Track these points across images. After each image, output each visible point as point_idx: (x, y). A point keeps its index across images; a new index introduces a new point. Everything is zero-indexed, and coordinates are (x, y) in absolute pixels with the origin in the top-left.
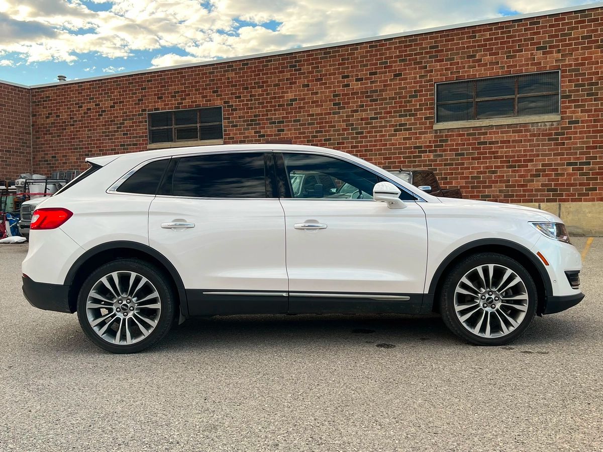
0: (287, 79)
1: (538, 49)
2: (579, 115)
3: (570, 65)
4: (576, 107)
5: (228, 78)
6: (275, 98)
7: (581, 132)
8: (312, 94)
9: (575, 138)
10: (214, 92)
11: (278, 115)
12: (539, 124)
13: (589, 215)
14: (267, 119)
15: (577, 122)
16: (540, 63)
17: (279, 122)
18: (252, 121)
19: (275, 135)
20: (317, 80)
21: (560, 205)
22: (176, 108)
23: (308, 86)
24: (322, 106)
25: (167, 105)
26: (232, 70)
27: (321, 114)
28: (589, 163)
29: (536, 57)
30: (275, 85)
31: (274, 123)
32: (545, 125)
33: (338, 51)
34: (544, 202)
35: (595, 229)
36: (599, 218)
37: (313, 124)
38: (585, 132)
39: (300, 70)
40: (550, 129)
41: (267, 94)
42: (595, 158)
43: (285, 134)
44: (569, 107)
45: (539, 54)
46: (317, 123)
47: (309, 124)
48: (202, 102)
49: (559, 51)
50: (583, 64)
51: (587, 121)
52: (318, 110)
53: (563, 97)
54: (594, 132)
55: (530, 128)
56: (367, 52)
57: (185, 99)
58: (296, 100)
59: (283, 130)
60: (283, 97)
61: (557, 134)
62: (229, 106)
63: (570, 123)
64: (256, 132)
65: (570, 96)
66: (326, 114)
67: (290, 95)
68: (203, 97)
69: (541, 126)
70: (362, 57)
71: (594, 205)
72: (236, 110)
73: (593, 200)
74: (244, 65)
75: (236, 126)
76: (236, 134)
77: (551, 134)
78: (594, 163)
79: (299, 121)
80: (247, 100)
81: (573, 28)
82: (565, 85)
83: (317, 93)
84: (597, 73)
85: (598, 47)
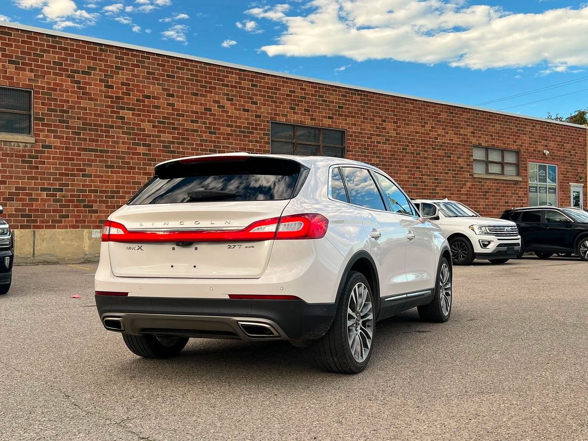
1: (11, 62)
2: (51, 140)
3: (43, 88)
4: (49, 131)
7: (54, 158)
9: (48, 163)
12: (13, 144)
13: (63, 242)
15: (50, 147)
16: (12, 78)
21: (34, 232)
28: (61, 190)
29: (8, 70)
32: (19, 146)
34: (18, 229)
35: (68, 257)
36: (72, 245)
38: (58, 158)
40: (23, 151)
42: (67, 185)
44: (43, 131)
45: (11, 68)
49: (31, 71)
50: (55, 90)
51: (59, 148)
53: (36, 119)
54: (66, 159)
55: (2, 146)
61: (30, 157)
63: (43, 147)
65: (43, 119)
69: (14, 146)
71: (67, 232)
73: (66, 227)
77: (24, 156)
78: (67, 191)
81: (45, 51)
82: (38, 108)
84: (68, 102)
85: (68, 76)
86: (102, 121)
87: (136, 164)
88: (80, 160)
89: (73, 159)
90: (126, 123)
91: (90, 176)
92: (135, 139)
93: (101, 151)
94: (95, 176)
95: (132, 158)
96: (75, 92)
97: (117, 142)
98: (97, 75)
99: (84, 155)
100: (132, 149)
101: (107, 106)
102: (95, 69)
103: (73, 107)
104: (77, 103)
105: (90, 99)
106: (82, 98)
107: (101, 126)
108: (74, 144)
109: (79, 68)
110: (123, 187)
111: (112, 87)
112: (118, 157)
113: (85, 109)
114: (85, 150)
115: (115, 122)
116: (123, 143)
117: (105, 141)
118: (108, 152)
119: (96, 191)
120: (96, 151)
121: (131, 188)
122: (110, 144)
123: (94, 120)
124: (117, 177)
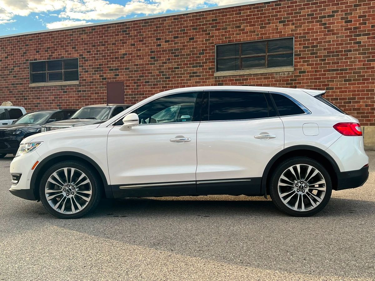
0: (121, 40)
1: (280, 22)
2: (306, 67)
3: (300, 34)
4: (304, 62)
5: (82, 39)
6: (113, 53)
7: (307, 79)
8: (137, 50)
9: (303, 83)
10: (73, 48)
11: (115, 65)
12: (281, 73)
14: (108, 67)
15: (304, 72)
16: (281, 32)
17: (115, 70)
18: (98, 68)
19: (113, 78)
20: (140, 41)
22: (48, 59)
23: (134, 45)
24: (143, 59)
25: (43, 56)
26: (85, 33)
27: (143, 65)
29: (279, 27)
30: (113, 44)
31: (112, 70)
32: (284, 74)
33: (154, 22)
37: (137, 71)
38: (310, 79)
39: (129, 34)
40: (287, 77)
41: (108, 50)
43: (120, 78)
44: (300, 62)
45: (281, 26)
46: (140, 71)
47: (135, 71)
48: (65, 55)
49: (293, 24)
50: (308, 33)
51: (310, 72)
52: (141, 62)
53: (296, 55)
54: (315, 79)
55: (275, 76)
56: (172, 22)
57: (54, 53)
58: (126, 54)
59: (118, 75)
60: (118, 52)
61: (291, 80)
62: (82, 58)
63: (300, 72)
64: (100, 76)
65: (300, 55)
66: (146, 64)
67: (123, 51)
68: (66, 51)
69: (282, 75)
70: (169, 26)
72: (87, 60)
74: (92, 30)
75: (87, 72)
76: (87, 77)
77: (288, 80)
79: (128, 69)
80: (95, 54)
81: (301, 9)
82: (297, 47)
83: (140, 50)
84: (317, 39)
85: (317, 22)
86: (342, 48)
87: (370, 75)
88: (325, 78)
89: (320, 78)
90: (362, 46)
91: (333, 89)
92: (369, 57)
93: (341, 70)
94: (336, 88)
95: (366, 72)
96: (323, 32)
97: (354, 62)
98: (339, 16)
99: (329, 75)
100: (367, 65)
101: (346, 36)
102: (337, 11)
103: (321, 42)
104: (323, 39)
105: (333, 34)
106: (327, 35)
107: (342, 51)
108: (321, 68)
109: (325, 14)
110: (359, 95)
111: (351, 21)
112: (354, 73)
113: (330, 42)
114: (329, 71)
115: (353, 47)
116: (359, 61)
117: (344, 62)
118: (346, 70)
119: (337, 99)
120: (337, 70)
121: (365, 95)
122: (349, 63)
123: (336, 48)
124: (353, 87)
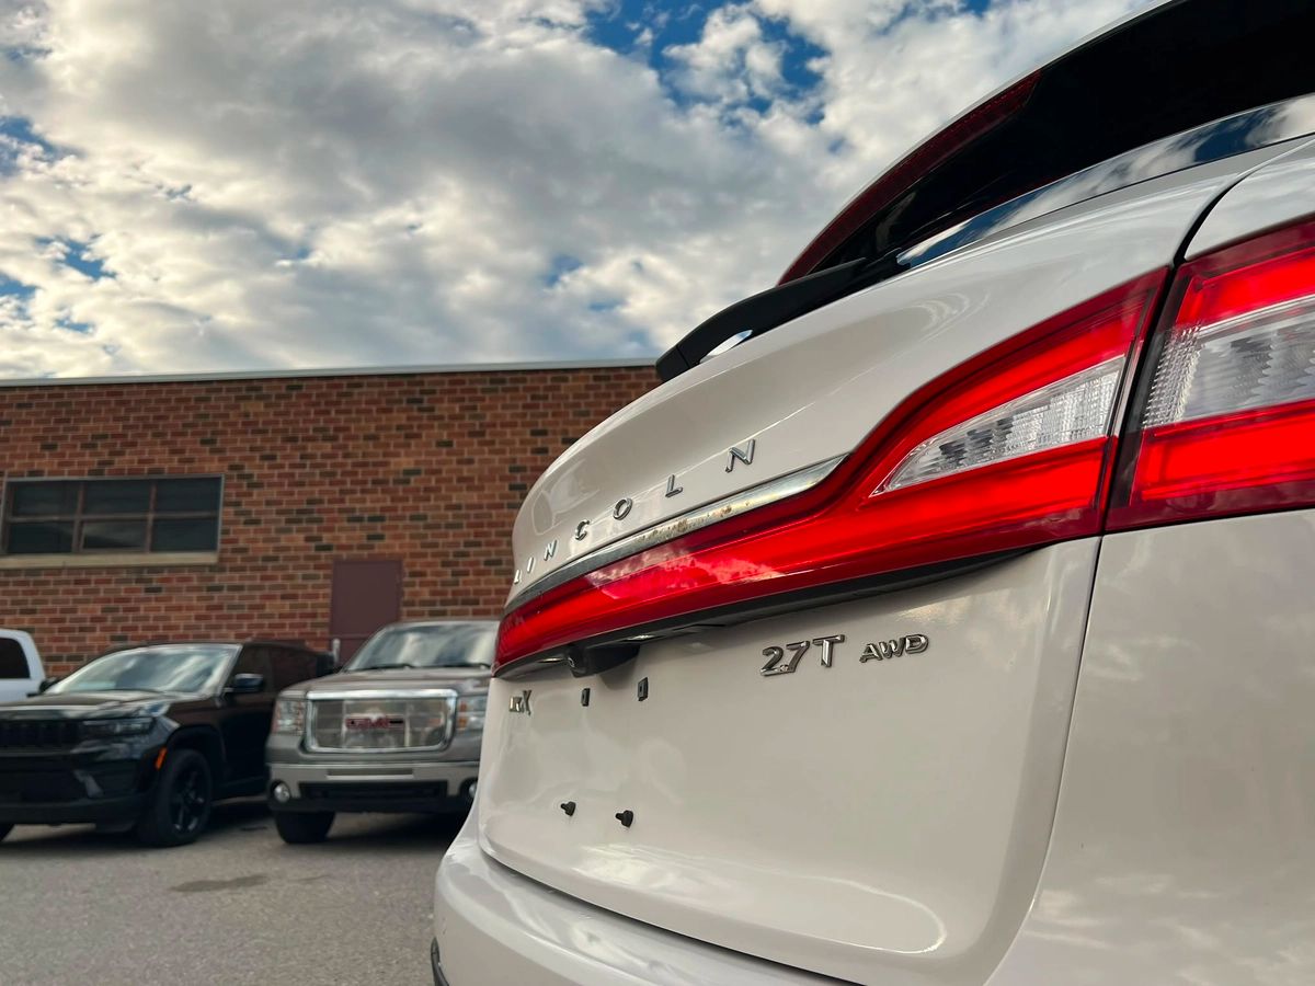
0: (399, 428)
5: (247, 415)
6: (365, 465)
8: (460, 462)
10: (204, 442)
11: (371, 503)
14: (341, 511)
17: (372, 519)
18: (300, 512)
19: (361, 547)
20: (473, 434)
22: (91, 472)
23: (449, 444)
24: (481, 488)
25: (69, 464)
26: (259, 398)
27: (480, 507)
30: (367, 438)
31: (360, 519)
33: (524, 380)
37: (459, 526)
39: (432, 409)
41: (346, 456)
43: (388, 546)
46: (470, 525)
47: (449, 526)
48: (168, 464)
52: (474, 498)
56: (588, 387)
57: (121, 453)
58: (417, 472)
59: (381, 537)
60: (385, 464)
62: (241, 477)
64: (308, 539)
66: (491, 506)
67: (405, 462)
68: (173, 452)
70: (577, 396)
72: (259, 485)
74: (290, 388)
75: (256, 522)
76: (254, 541)
79: (424, 517)
80: (292, 466)
83: (470, 461)
